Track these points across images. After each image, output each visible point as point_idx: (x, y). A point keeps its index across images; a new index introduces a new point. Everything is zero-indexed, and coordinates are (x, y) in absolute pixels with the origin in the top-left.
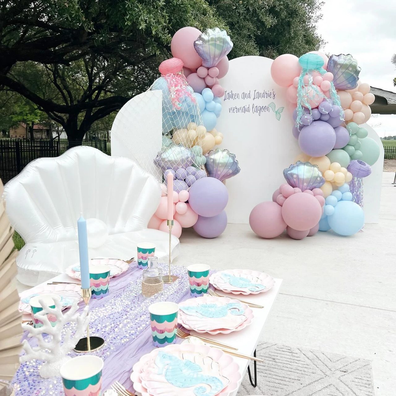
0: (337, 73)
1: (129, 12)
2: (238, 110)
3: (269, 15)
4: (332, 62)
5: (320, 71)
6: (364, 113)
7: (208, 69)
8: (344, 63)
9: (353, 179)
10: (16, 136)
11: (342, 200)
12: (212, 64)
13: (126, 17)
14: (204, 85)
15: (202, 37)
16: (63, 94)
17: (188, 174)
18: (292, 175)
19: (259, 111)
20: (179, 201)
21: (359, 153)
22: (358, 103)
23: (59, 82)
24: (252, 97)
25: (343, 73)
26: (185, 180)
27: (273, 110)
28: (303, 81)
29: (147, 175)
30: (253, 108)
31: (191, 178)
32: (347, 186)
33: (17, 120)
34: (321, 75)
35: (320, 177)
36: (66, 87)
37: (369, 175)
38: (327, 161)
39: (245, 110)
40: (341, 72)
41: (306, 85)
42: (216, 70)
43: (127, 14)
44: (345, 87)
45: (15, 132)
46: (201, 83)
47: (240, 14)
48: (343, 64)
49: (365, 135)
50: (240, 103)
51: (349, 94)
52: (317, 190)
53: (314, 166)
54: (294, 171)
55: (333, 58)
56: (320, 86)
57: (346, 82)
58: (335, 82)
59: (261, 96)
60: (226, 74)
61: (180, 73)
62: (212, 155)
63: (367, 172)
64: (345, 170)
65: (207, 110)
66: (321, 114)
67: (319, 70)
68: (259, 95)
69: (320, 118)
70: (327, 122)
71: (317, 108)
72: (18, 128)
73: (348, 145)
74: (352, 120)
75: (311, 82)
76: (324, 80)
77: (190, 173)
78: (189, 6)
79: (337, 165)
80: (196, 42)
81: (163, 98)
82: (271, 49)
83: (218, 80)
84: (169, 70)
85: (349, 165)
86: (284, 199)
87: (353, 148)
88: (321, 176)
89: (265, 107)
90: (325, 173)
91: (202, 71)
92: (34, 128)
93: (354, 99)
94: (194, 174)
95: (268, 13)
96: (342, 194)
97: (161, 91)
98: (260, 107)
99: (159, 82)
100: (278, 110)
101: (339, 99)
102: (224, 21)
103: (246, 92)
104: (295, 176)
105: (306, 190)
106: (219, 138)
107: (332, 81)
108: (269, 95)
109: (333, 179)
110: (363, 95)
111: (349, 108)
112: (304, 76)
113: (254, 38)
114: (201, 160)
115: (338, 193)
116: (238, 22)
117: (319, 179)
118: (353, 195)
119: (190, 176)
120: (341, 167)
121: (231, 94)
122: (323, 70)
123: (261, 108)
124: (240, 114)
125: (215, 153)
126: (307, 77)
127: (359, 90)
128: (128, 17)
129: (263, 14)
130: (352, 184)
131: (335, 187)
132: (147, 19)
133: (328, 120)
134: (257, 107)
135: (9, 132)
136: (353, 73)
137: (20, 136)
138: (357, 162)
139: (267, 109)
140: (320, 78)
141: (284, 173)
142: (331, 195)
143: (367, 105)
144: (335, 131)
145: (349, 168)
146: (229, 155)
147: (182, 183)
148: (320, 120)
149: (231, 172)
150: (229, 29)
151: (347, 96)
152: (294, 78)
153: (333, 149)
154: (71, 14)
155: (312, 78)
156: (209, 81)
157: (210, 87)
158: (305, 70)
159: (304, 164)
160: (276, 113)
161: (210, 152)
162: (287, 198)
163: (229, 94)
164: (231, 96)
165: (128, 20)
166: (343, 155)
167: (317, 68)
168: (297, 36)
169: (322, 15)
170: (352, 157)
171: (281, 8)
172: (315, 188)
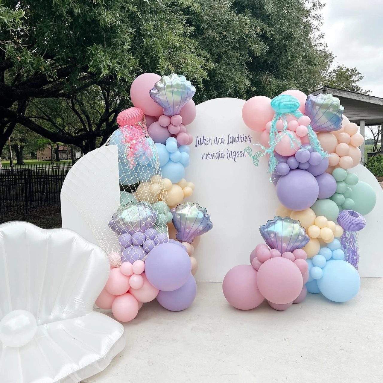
0: (316, 114)
1: (93, 58)
2: (212, 156)
3: (260, 42)
4: (310, 103)
5: (295, 114)
6: (351, 158)
7: (170, 117)
8: (324, 103)
9: (345, 234)
10: (43, 158)
11: (332, 258)
12: (173, 113)
13: (89, 64)
14: (168, 134)
15: (157, 85)
16: (81, 118)
17: (146, 239)
18: (269, 233)
19: (234, 157)
20: (134, 274)
21: (350, 202)
22: (344, 146)
23: (77, 107)
24: (226, 141)
25: (324, 113)
26: (142, 246)
27: (250, 155)
28: (275, 127)
29: (91, 246)
30: (227, 154)
31: (149, 243)
32: (337, 243)
33: (42, 143)
34: (297, 118)
35: (302, 236)
36: (84, 112)
37: (362, 229)
38: (310, 214)
39: (219, 156)
40: (322, 112)
41: (280, 130)
42: (179, 118)
43: (91, 60)
44: (328, 129)
45: (42, 154)
46: (164, 132)
47: (229, 43)
48: (322, 104)
49: (356, 181)
50: (213, 148)
51: (333, 135)
52: (299, 252)
53: (294, 222)
54: (271, 228)
55: (310, 98)
56: (295, 132)
57: (329, 123)
58: (313, 126)
59: (236, 140)
60: (193, 120)
61: (140, 124)
62: (179, 210)
63: (360, 226)
64: (332, 224)
65: (171, 161)
66: (299, 162)
67: (293, 114)
68: (233, 140)
69: (298, 167)
70: (307, 171)
71: (294, 155)
72: (45, 149)
73: (336, 193)
74: (338, 166)
75: (285, 128)
76: (299, 125)
77: (148, 238)
78: (160, 46)
79: (322, 219)
80: (152, 91)
81: (119, 153)
82: (268, 74)
83: (183, 127)
84: (125, 122)
85: (338, 217)
86: (260, 263)
87: (342, 196)
88: (303, 233)
89: (240, 152)
90: (309, 228)
91: (164, 120)
92: (59, 149)
93: (339, 142)
94: (153, 239)
95: (259, 39)
96: (332, 251)
97: (116, 145)
98: (235, 152)
99: (116, 135)
100: (255, 155)
101: (319, 143)
102: (209, 54)
103: (218, 137)
104: (272, 235)
105: (286, 252)
106: (188, 189)
107: (310, 125)
108: (244, 139)
109: (320, 235)
110: (349, 136)
111: (335, 152)
112: (277, 120)
113: (246, 66)
114: (166, 217)
115: (327, 251)
116: (226, 52)
117: (300, 238)
118: (345, 252)
119: (147, 240)
120: (328, 221)
121: (203, 139)
122: (299, 112)
123: (236, 154)
124: (214, 160)
125: (182, 208)
126: (280, 122)
127: (345, 131)
128: (91, 63)
129: (251, 43)
130: (343, 240)
131: (323, 244)
132: (111, 64)
133: (307, 169)
134: (232, 152)
135: (36, 154)
136: (336, 113)
137: (46, 158)
138: (347, 213)
139: (243, 155)
140: (294, 122)
141: (261, 231)
142: (319, 254)
143: (355, 147)
144: (316, 179)
145: (338, 221)
146: (199, 209)
147: (138, 251)
148: (298, 168)
149: (201, 229)
150: (211, 63)
151: (330, 139)
152: (266, 123)
153: (318, 199)
154: (32, 64)
155: (286, 123)
156: (173, 130)
157: (175, 136)
158: (278, 114)
159: (283, 220)
160: (253, 158)
161: (177, 206)
162: (263, 263)
163: (200, 139)
164: (203, 142)
165: (91, 66)
166: (330, 206)
167: (291, 112)
168: (296, 58)
169: (323, 34)
170: (342, 207)
171: (272, 34)
172: (297, 248)
